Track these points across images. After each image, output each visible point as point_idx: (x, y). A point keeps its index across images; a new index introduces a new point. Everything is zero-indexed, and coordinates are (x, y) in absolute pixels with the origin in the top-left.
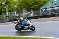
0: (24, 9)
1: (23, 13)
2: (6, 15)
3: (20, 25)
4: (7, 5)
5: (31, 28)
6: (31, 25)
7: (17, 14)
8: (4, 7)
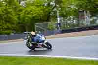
0: (86, 12)
1: (84, 19)
2: (56, 22)
3: (31, 42)
4: (57, 6)
5: (46, 46)
6: (46, 42)
7: (74, 21)
8: (53, 9)
